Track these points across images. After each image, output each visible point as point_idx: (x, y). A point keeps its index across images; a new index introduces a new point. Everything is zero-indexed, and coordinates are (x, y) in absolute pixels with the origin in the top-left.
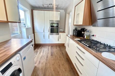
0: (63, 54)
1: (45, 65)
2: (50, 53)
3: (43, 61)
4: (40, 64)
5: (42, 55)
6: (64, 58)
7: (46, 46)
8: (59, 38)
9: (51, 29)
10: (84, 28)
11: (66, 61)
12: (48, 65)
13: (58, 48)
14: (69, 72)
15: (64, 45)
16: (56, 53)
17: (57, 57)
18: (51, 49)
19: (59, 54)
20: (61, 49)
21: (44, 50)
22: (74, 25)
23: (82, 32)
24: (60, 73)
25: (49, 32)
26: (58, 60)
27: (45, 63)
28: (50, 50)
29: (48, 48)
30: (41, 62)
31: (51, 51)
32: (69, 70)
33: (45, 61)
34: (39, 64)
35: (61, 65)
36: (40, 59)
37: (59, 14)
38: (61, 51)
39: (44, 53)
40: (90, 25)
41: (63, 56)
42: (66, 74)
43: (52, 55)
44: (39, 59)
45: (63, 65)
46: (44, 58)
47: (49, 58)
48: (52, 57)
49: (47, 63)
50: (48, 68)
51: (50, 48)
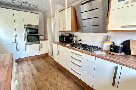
0: (51, 65)
1: (36, 84)
2: (34, 68)
3: (29, 81)
4: (28, 87)
5: (23, 75)
6: (55, 69)
7: (23, 62)
8: (41, 48)
9: (28, 36)
10: (72, 34)
11: (59, 71)
12: (40, 83)
13: (42, 60)
14: (67, 80)
15: (48, 55)
16: (42, 67)
17: (47, 70)
18: (33, 63)
19: (47, 66)
20: (46, 61)
21: (21, 68)
22: (59, 31)
23: (71, 38)
24: (59, 84)
25: (25, 41)
26: (50, 73)
27: (34, 83)
28: (32, 65)
29: (27, 64)
30: (27, 84)
31: (35, 66)
32: (66, 78)
33: (33, 80)
34: (25, 88)
35: (56, 77)
36: (23, 81)
37: (37, 17)
38: (48, 63)
39: (25, 71)
40: (76, 31)
41: (53, 67)
42: (65, 83)
43: (38, 70)
44: (21, 82)
45: (58, 76)
46: (28, 77)
47: (36, 75)
48: (40, 73)
49: (36, 81)
50: (42, 87)
51: (31, 63)
